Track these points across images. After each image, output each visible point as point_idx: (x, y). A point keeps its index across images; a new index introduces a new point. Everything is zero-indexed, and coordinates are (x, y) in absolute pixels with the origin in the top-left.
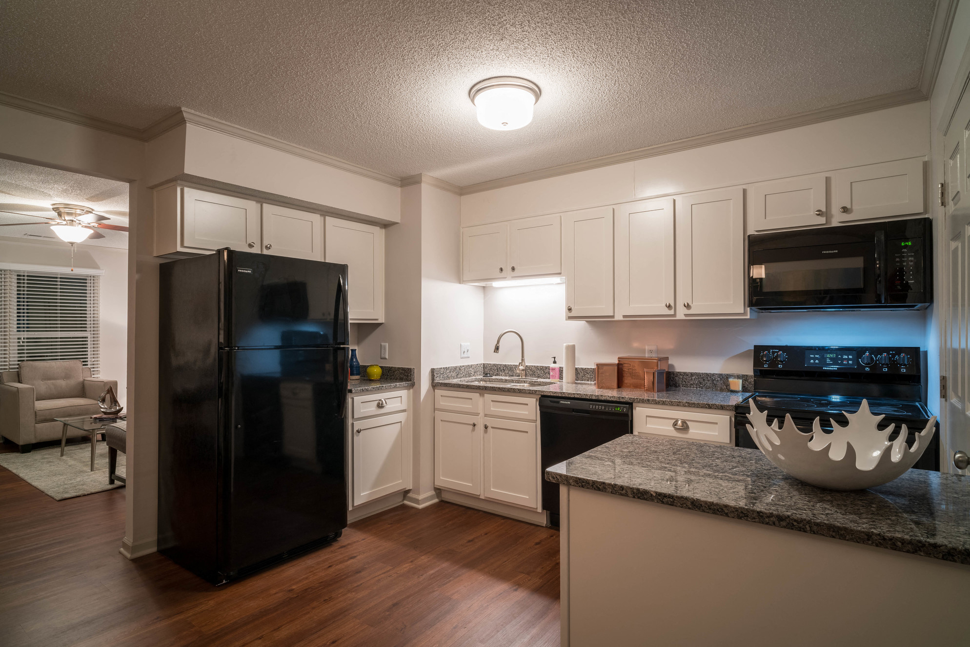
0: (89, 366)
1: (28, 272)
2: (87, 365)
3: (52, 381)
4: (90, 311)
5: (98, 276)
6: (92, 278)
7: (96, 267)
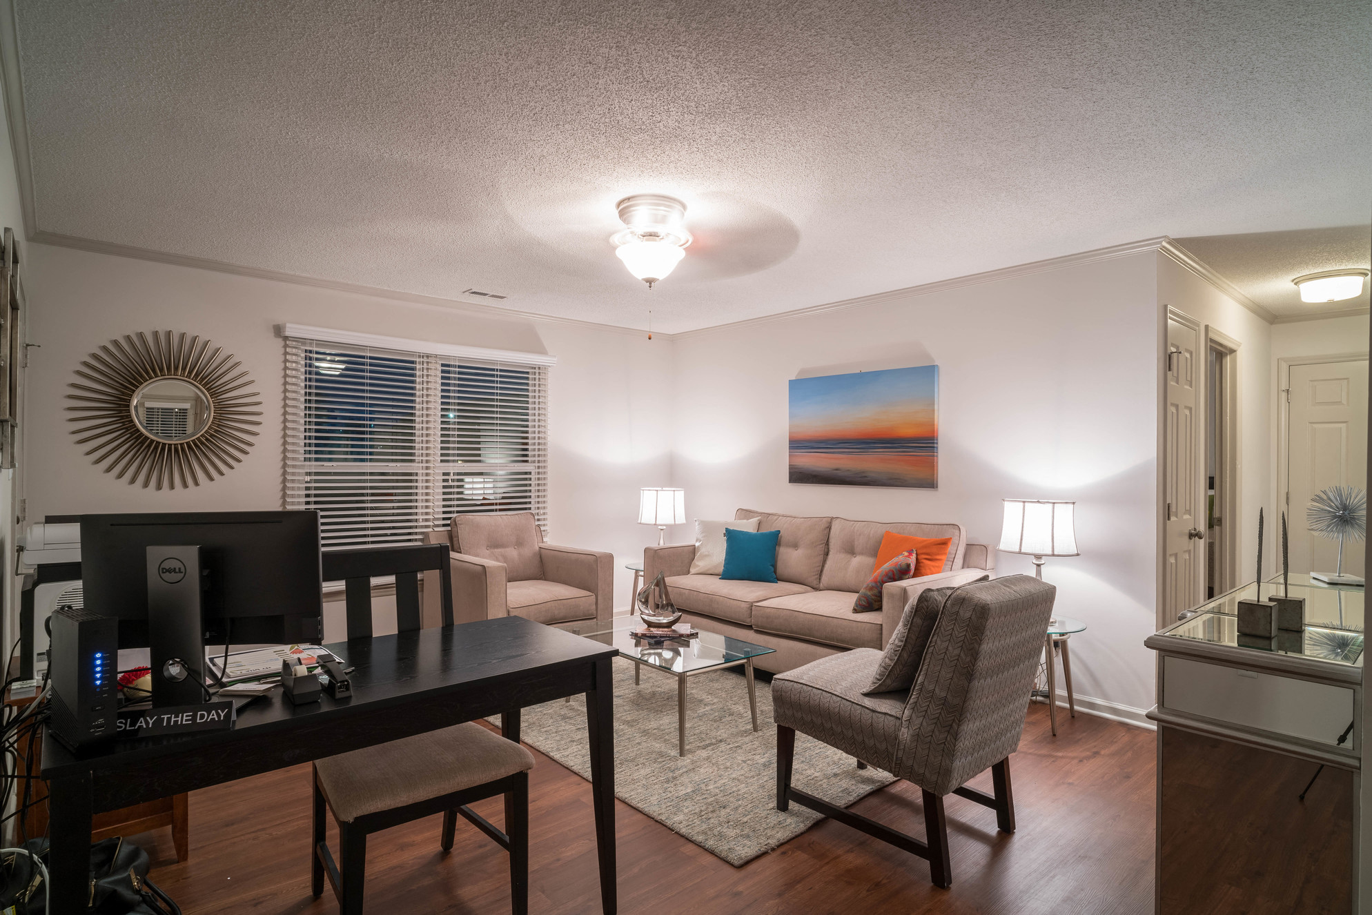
0: (533, 511)
1: (461, 359)
2: (530, 509)
3: (499, 550)
4: (535, 421)
5: (546, 368)
6: (537, 371)
7: (542, 351)
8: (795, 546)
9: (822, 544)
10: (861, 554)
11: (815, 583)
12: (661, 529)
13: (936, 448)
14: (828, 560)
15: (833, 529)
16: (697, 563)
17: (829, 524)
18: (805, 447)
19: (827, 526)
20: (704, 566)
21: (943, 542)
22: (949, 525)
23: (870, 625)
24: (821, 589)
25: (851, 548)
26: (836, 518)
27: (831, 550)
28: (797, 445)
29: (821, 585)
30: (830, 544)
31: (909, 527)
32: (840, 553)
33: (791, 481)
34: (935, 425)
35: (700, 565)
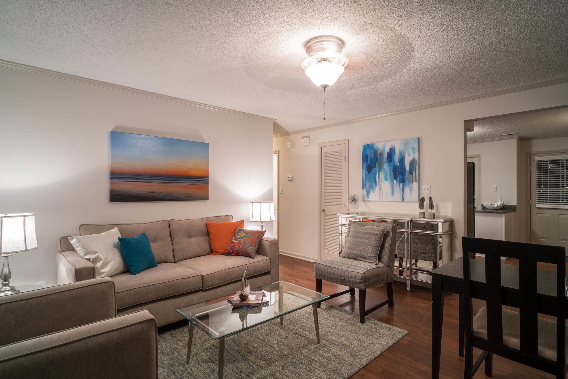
8: (154, 241)
9: (169, 236)
10: (195, 236)
11: (173, 260)
12: (6, 257)
13: (208, 181)
14: (174, 244)
15: (172, 226)
16: (102, 271)
17: (169, 224)
18: (126, 178)
19: (168, 225)
20: (109, 271)
21: (242, 222)
22: (228, 215)
23: (267, 260)
24: (176, 262)
25: (189, 235)
26: (171, 220)
27: (175, 238)
28: (119, 177)
29: (176, 259)
30: (173, 235)
31: (214, 218)
32: (183, 238)
33: (112, 201)
34: (208, 171)
35: (105, 271)
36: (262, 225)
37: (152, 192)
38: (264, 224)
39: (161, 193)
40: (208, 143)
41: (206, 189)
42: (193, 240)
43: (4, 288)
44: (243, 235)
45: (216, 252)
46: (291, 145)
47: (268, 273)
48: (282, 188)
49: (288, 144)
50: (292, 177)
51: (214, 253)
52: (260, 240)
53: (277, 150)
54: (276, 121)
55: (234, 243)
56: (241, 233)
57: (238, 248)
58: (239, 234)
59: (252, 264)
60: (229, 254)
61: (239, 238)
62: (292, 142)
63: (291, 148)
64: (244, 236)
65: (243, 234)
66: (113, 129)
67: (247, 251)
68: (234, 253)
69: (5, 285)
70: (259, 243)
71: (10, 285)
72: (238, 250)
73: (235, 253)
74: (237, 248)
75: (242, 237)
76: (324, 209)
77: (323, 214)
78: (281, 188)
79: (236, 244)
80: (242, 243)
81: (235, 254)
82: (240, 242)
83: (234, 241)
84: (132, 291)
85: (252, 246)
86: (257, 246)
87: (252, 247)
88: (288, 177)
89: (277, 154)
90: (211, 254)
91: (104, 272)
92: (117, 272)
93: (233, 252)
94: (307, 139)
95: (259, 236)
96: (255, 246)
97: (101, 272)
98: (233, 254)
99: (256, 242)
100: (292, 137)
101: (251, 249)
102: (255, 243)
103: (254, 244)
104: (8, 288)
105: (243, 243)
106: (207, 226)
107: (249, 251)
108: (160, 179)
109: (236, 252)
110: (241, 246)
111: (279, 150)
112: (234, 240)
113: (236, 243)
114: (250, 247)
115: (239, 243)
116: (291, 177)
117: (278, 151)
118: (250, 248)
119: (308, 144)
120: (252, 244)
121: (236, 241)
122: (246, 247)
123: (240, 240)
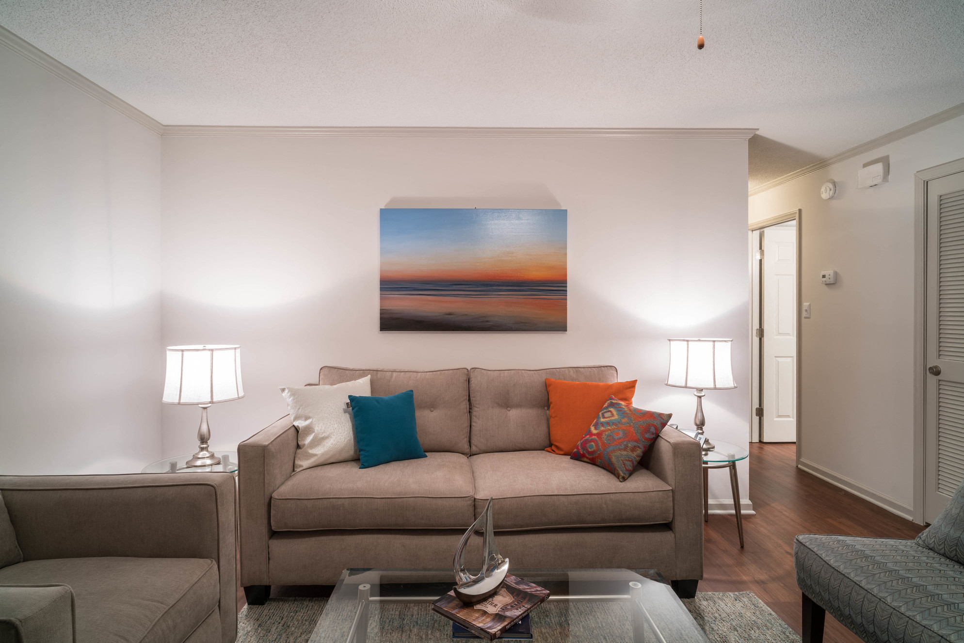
8: (432, 406)
9: (464, 400)
10: (518, 406)
11: (467, 450)
12: (204, 408)
13: (566, 291)
14: (474, 418)
15: (473, 382)
16: (311, 451)
17: (467, 377)
18: (404, 289)
19: (465, 379)
20: (323, 454)
21: (632, 385)
22: (606, 366)
23: (660, 493)
24: (473, 453)
25: (505, 401)
26: (473, 368)
27: (477, 406)
28: (392, 287)
29: (474, 448)
30: (474, 399)
31: (567, 372)
32: (492, 408)
33: (383, 329)
34: (566, 269)
35: (317, 453)
36: (700, 397)
37: (450, 314)
38: (703, 394)
39: (466, 315)
40: (566, 210)
41: (563, 308)
42: (514, 414)
43: (201, 453)
44: (613, 418)
45: (557, 447)
46: (831, 192)
47: (667, 526)
48: (808, 304)
49: (823, 189)
50: (836, 274)
51: (553, 448)
52: (652, 437)
53: (796, 210)
54: (758, 133)
55: (591, 434)
56: (610, 413)
57: (595, 448)
58: (606, 415)
59: (612, 496)
60: (577, 457)
61: (602, 424)
62: (834, 184)
63: (831, 198)
64: (615, 420)
65: (613, 415)
66: (386, 205)
67: (610, 459)
68: (587, 458)
69: (202, 449)
70: (648, 443)
71: (209, 449)
72: (594, 452)
73: (589, 459)
74: (592, 447)
75: (608, 423)
76: (936, 367)
77: (932, 380)
78: (805, 304)
79: (593, 437)
80: (604, 436)
81: (588, 461)
82: (602, 435)
83: (592, 429)
84: (325, 501)
85: (625, 449)
86: (639, 452)
87: (625, 453)
88: (824, 276)
89: (795, 221)
90: (549, 449)
91: (315, 455)
92: (341, 458)
93: (583, 456)
94: (879, 168)
95: (649, 425)
96: (633, 449)
97: (309, 453)
98: (585, 459)
99: (637, 441)
100: (837, 171)
101: (622, 456)
102: (635, 444)
103: (629, 445)
104: (207, 454)
105: (608, 437)
106: (547, 386)
107: (614, 459)
108: (461, 289)
109: (590, 457)
110: (600, 444)
111: (800, 210)
112: (593, 426)
113: (594, 435)
114: (620, 450)
115: (599, 435)
116: (832, 274)
117: (798, 212)
118: (618, 453)
119: (881, 180)
120: (625, 443)
121: (596, 429)
122: (611, 448)
123: (602, 428)
